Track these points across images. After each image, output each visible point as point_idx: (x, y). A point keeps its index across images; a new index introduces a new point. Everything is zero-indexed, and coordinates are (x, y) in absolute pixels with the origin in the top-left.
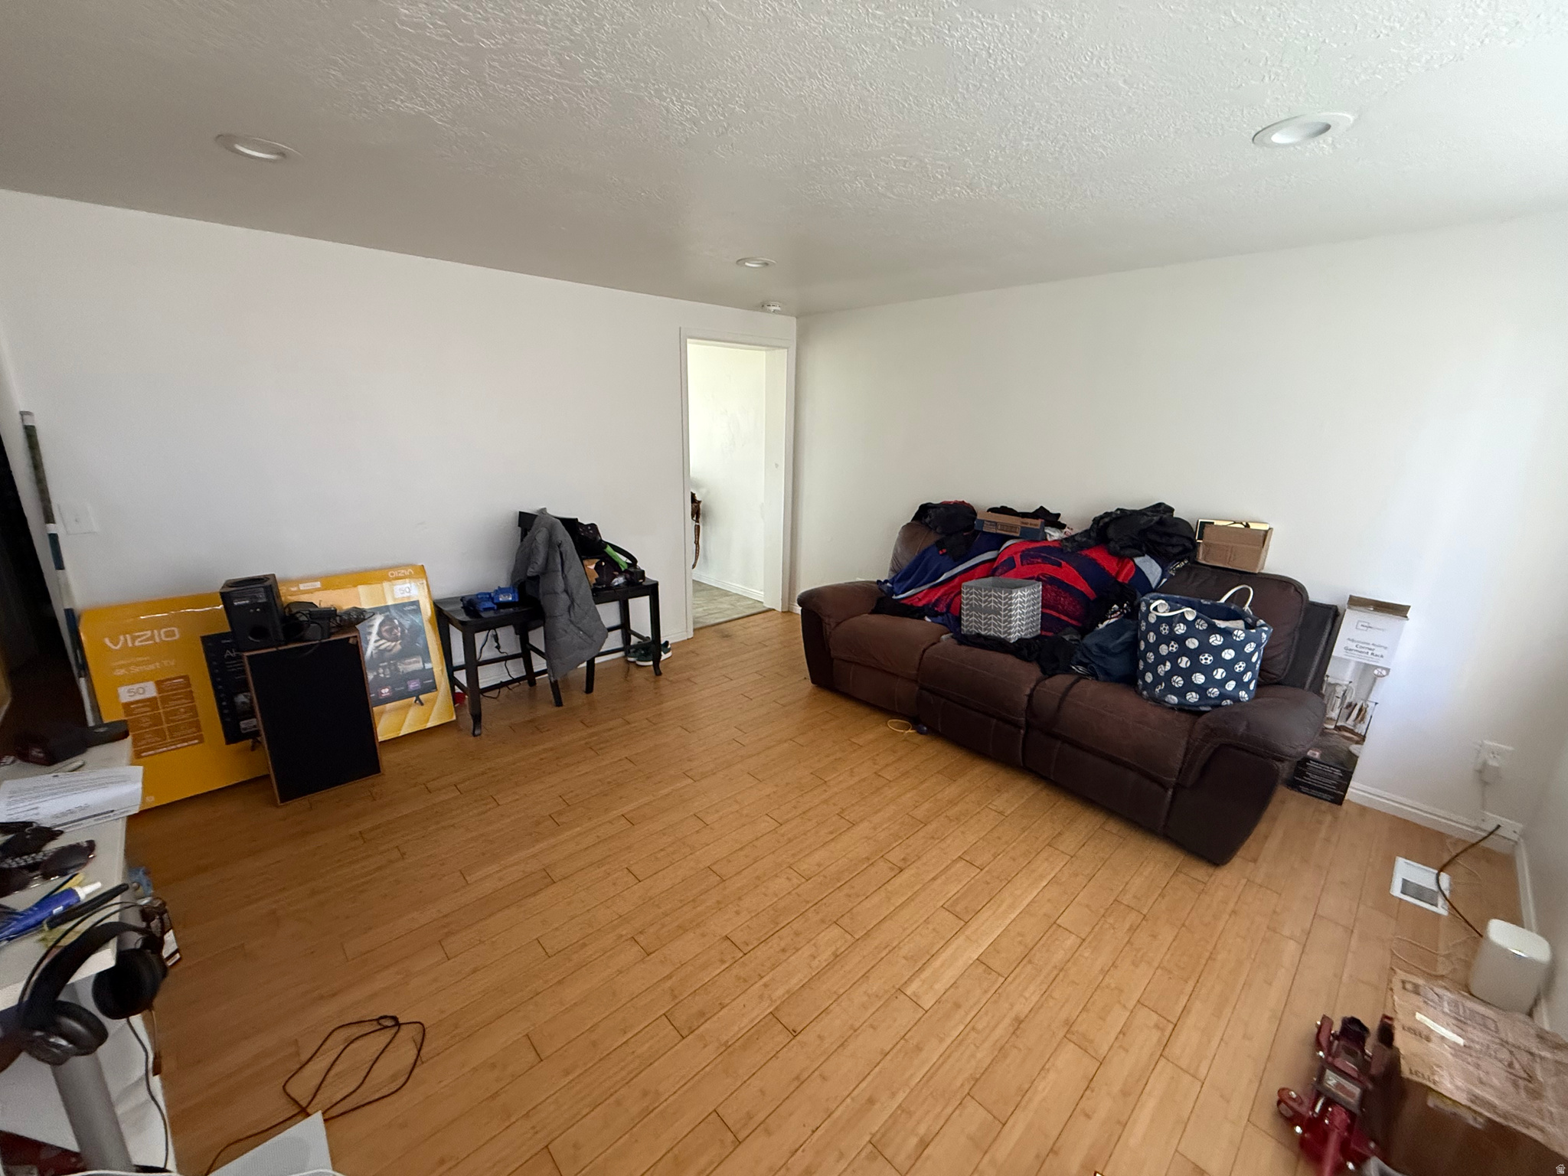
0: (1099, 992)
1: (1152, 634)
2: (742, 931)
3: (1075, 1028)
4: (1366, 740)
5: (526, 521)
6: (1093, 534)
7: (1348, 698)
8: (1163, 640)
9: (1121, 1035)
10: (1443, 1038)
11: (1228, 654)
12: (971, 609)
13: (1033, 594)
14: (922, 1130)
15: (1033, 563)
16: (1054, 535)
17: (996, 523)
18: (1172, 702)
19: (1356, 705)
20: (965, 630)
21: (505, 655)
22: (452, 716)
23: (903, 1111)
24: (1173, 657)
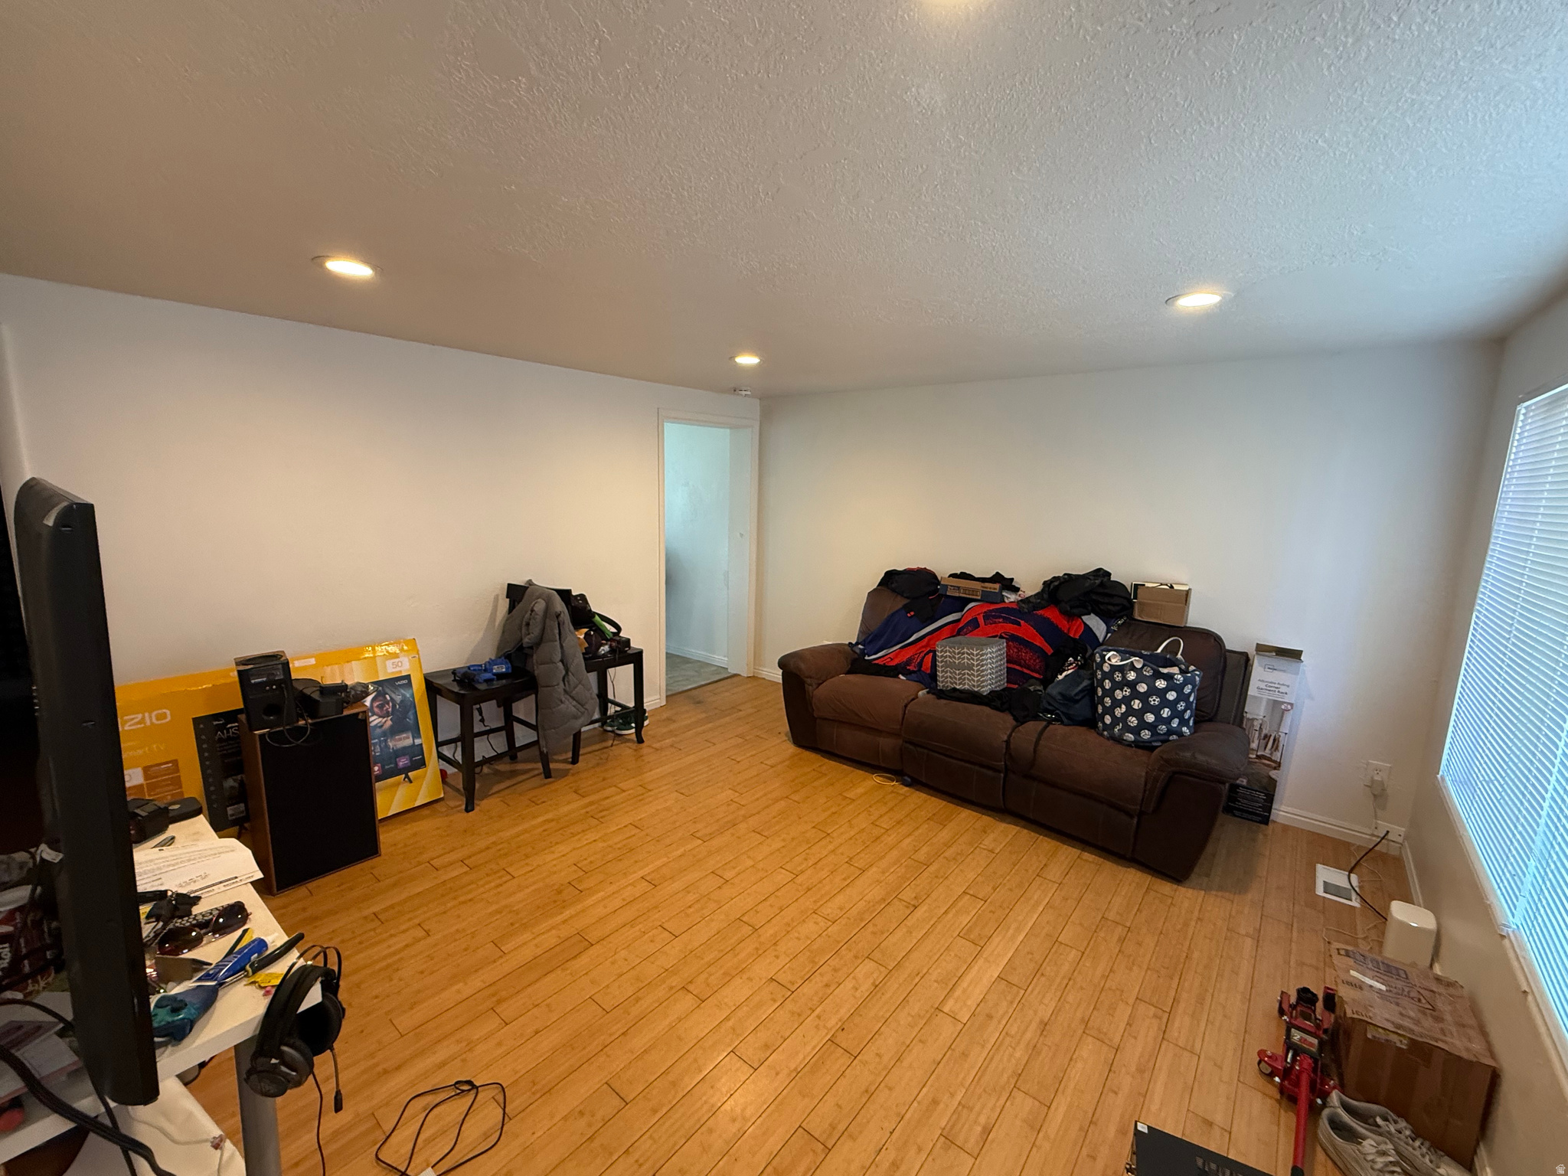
0: (1104, 994)
1: (1107, 681)
2: (784, 972)
3: (1090, 1024)
4: (1282, 765)
5: (516, 593)
6: (1045, 596)
7: (1264, 730)
8: (1120, 686)
9: (1128, 1026)
10: (1371, 986)
11: (1172, 696)
12: (947, 665)
13: (1000, 650)
14: (982, 1120)
15: (995, 623)
16: (1011, 597)
17: (959, 587)
18: (1130, 740)
19: (1271, 735)
20: (940, 685)
21: (488, 728)
22: (440, 794)
23: (964, 1107)
24: (1127, 701)
